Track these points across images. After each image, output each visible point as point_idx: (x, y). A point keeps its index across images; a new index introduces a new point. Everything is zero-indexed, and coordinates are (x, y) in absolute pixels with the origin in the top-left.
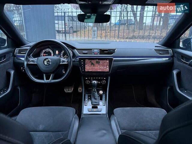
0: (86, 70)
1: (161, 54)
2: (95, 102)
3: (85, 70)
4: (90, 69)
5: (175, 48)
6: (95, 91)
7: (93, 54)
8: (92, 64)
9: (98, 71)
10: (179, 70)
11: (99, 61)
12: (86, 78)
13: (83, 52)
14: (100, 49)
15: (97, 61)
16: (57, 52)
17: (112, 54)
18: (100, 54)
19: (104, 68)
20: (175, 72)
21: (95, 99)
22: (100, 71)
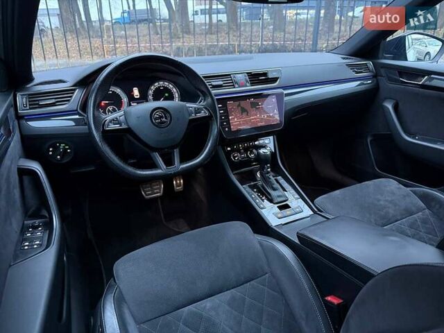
0: (233, 128)
1: (357, 73)
2: (279, 196)
3: (229, 128)
4: (240, 125)
5: (379, 59)
6: (268, 173)
7: (237, 86)
8: (243, 110)
9: (260, 124)
10: (395, 101)
11: (256, 101)
12: (229, 149)
13: (214, 84)
14: (247, 73)
15: (252, 103)
16: (136, 92)
17: (276, 81)
18: (252, 84)
19: (270, 117)
20: (389, 106)
21: (274, 189)
22: (263, 124)
